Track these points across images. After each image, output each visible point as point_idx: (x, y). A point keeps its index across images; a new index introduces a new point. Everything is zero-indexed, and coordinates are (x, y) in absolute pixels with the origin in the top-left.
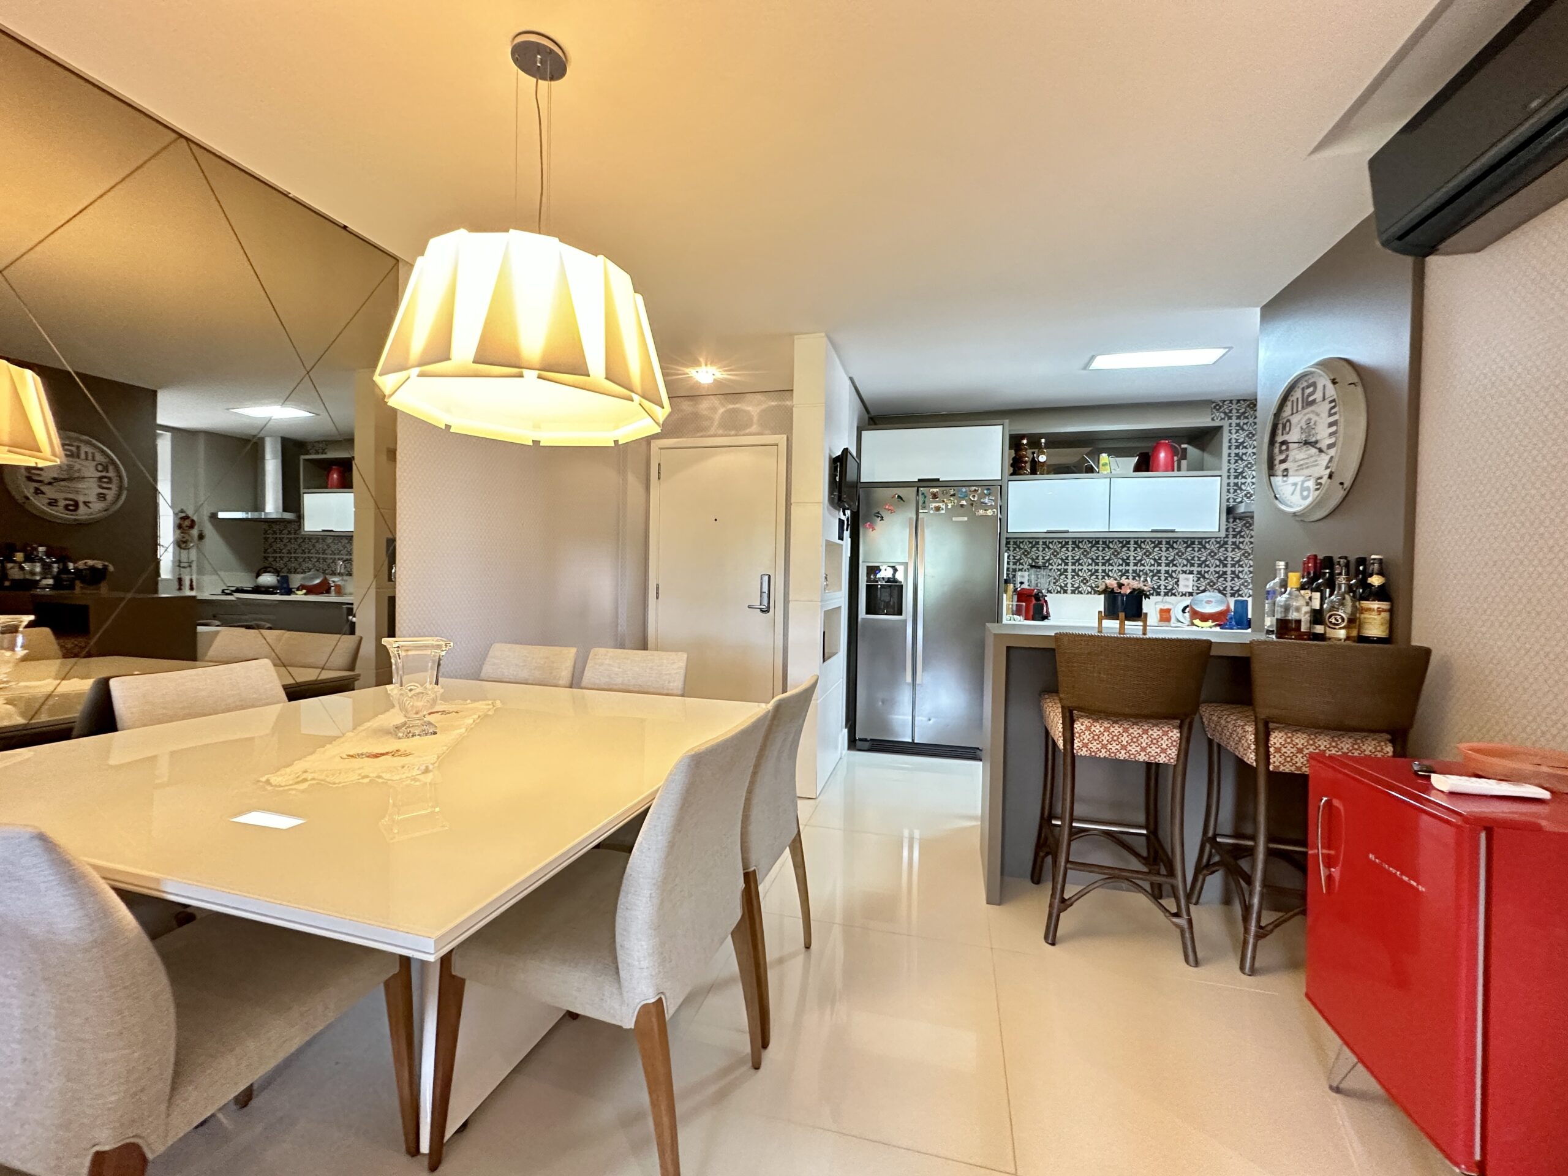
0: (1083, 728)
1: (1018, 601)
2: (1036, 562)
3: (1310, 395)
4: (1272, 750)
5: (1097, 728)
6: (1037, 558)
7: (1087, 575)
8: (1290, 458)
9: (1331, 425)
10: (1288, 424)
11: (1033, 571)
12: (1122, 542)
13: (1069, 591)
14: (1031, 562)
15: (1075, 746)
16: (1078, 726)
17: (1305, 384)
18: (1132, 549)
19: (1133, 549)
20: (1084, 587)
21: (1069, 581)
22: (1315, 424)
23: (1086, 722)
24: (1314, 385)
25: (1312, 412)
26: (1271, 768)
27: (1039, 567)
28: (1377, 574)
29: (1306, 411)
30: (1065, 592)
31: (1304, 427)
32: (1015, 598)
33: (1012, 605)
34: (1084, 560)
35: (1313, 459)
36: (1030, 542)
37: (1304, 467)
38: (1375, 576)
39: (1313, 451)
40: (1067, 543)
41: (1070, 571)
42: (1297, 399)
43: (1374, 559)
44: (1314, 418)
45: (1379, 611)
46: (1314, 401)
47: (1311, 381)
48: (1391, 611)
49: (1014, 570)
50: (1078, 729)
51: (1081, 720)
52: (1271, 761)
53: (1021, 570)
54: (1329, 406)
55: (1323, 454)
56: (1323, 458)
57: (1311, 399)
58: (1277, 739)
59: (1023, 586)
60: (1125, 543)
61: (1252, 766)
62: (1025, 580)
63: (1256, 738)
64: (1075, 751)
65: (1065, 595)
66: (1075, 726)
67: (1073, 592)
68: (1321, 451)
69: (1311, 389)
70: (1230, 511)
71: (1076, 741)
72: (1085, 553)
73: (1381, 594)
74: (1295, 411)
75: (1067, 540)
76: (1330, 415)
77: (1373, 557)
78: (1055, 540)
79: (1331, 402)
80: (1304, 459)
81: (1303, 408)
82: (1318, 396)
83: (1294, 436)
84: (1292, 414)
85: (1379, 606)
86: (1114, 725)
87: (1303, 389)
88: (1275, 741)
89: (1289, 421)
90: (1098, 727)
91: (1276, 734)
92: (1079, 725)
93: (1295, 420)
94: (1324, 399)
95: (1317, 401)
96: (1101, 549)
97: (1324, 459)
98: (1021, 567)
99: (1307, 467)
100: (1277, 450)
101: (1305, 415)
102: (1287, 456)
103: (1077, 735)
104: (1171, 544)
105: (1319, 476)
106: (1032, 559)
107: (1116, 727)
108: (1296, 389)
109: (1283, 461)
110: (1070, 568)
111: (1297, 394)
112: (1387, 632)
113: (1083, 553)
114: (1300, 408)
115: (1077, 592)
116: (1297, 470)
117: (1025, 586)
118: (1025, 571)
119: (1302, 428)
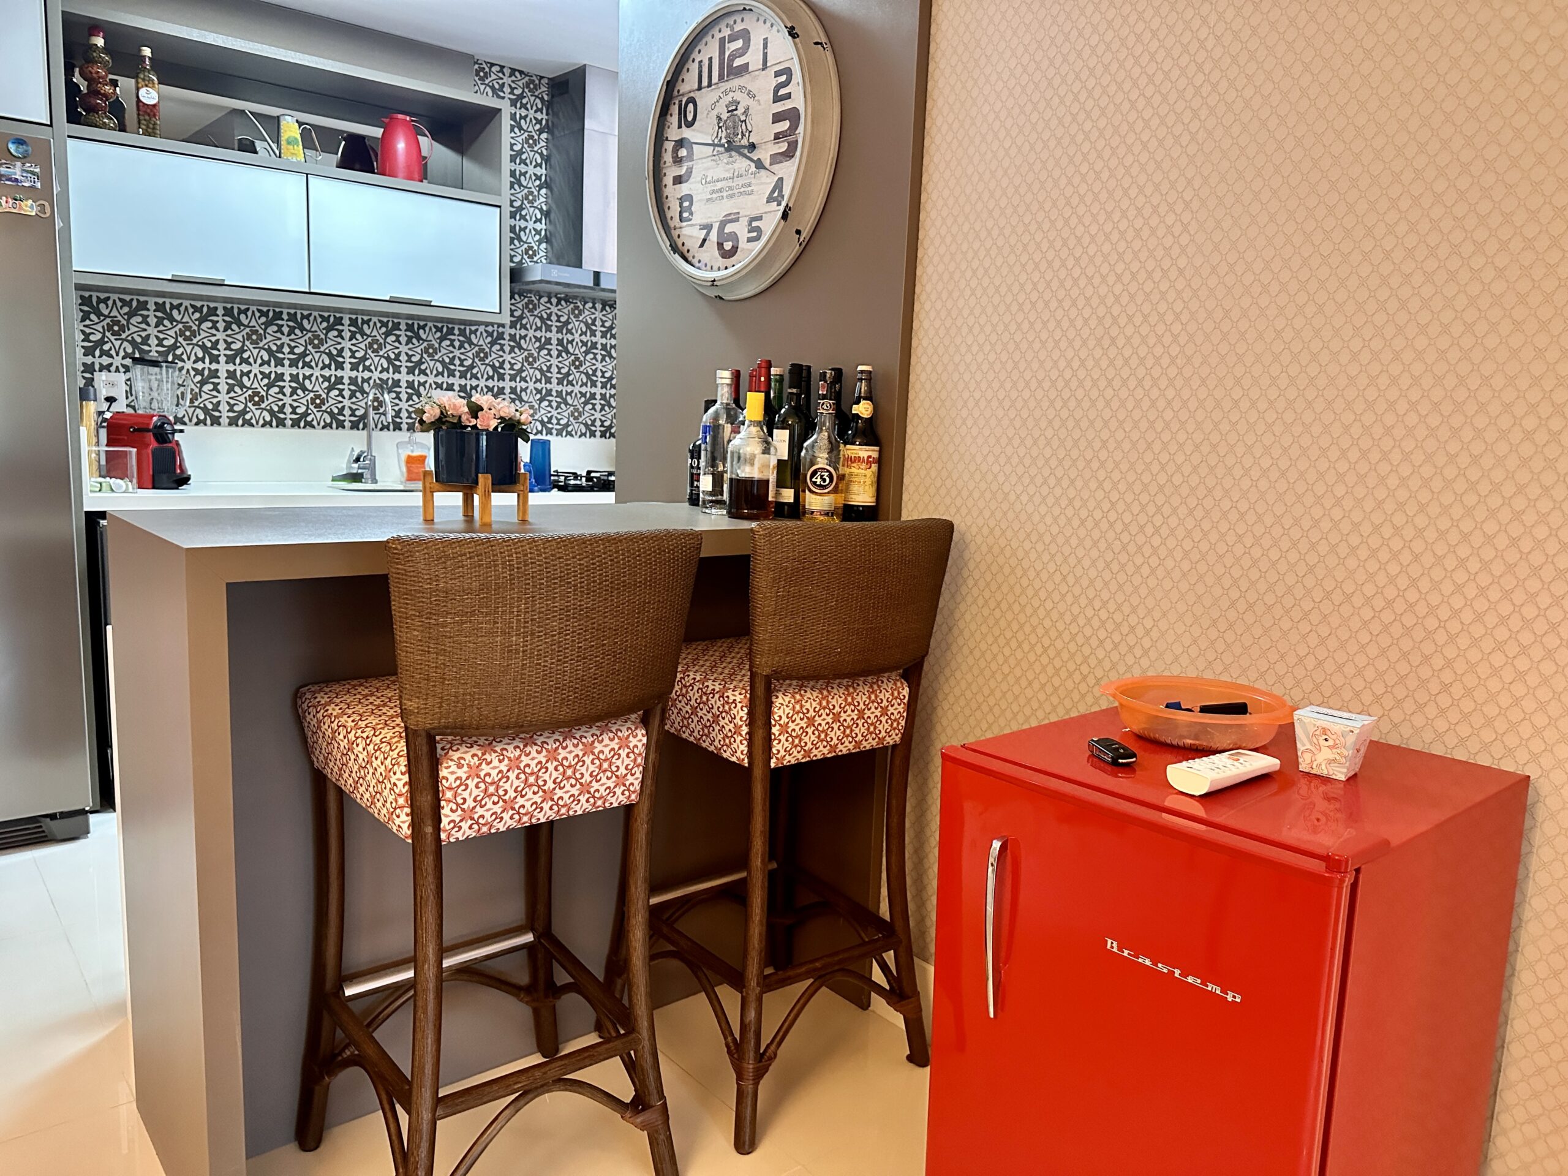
0: (462, 773)
1: (108, 445)
2: (141, 351)
3: (734, 56)
4: (775, 730)
5: (494, 765)
6: (145, 340)
7: (260, 385)
8: (696, 175)
9: (777, 118)
10: (691, 106)
11: (138, 370)
12: (327, 319)
13: (224, 421)
14: (130, 350)
15: (445, 821)
16: (449, 773)
17: (726, 32)
18: (347, 335)
19: (349, 334)
20: (254, 413)
21: (223, 397)
22: (746, 112)
23: (468, 757)
24: (745, 35)
25: (741, 88)
26: (773, 764)
27: (155, 364)
28: (865, 399)
29: (725, 86)
30: (216, 421)
31: (725, 116)
32: (103, 433)
33: (99, 452)
34: (251, 352)
35: (741, 181)
36: (124, 303)
37: (725, 194)
38: (863, 402)
39: (742, 164)
40: (213, 311)
41: (223, 374)
42: (710, 59)
43: (862, 372)
44: (744, 101)
45: (869, 461)
46: (745, 68)
47: (738, 27)
48: (880, 461)
49: (89, 368)
50: (452, 778)
51: (456, 755)
52: (774, 751)
53: (108, 368)
54: (774, 82)
55: (763, 172)
56: (764, 179)
57: (737, 63)
58: (783, 706)
59: (116, 407)
60: (333, 320)
61: (741, 766)
62: (120, 392)
63: (750, 714)
64: (443, 836)
65: (216, 428)
66: (443, 773)
67: (233, 422)
68: (759, 165)
69: (739, 44)
70: (516, 275)
71: (446, 811)
72: (254, 337)
73: (869, 432)
74: (705, 83)
75: (212, 305)
76: (777, 99)
77: (860, 368)
78: (186, 303)
79: (778, 74)
80: (725, 179)
81: (721, 77)
82: (753, 58)
83: (702, 133)
84: (700, 88)
85: (870, 453)
86: (528, 749)
87: (722, 41)
88: (780, 712)
89: (692, 100)
90: (495, 763)
91: (780, 700)
92: (454, 768)
93: (704, 100)
94: (765, 66)
95: (751, 69)
96: (286, 330)
97: (766, 182)
98: (105, 361)
99: (732, 196)
100: (668, 157)
101: (726, 93)
102: (690, 171)
103: (449, 795)
104: (415, 327)
105: (755, 214)
106: (133, 343)
107: (534, 754)
108: (708, 38)
109: (678, 180)
110: (223, 368)
111: (709, 50)
112: (874, 499)
113: (249, 337)
114: (715, 79)
115: (240, 422)
116: (708, 200)
117: (120, 406)
118: (117, 370)
119: (719, 119)
